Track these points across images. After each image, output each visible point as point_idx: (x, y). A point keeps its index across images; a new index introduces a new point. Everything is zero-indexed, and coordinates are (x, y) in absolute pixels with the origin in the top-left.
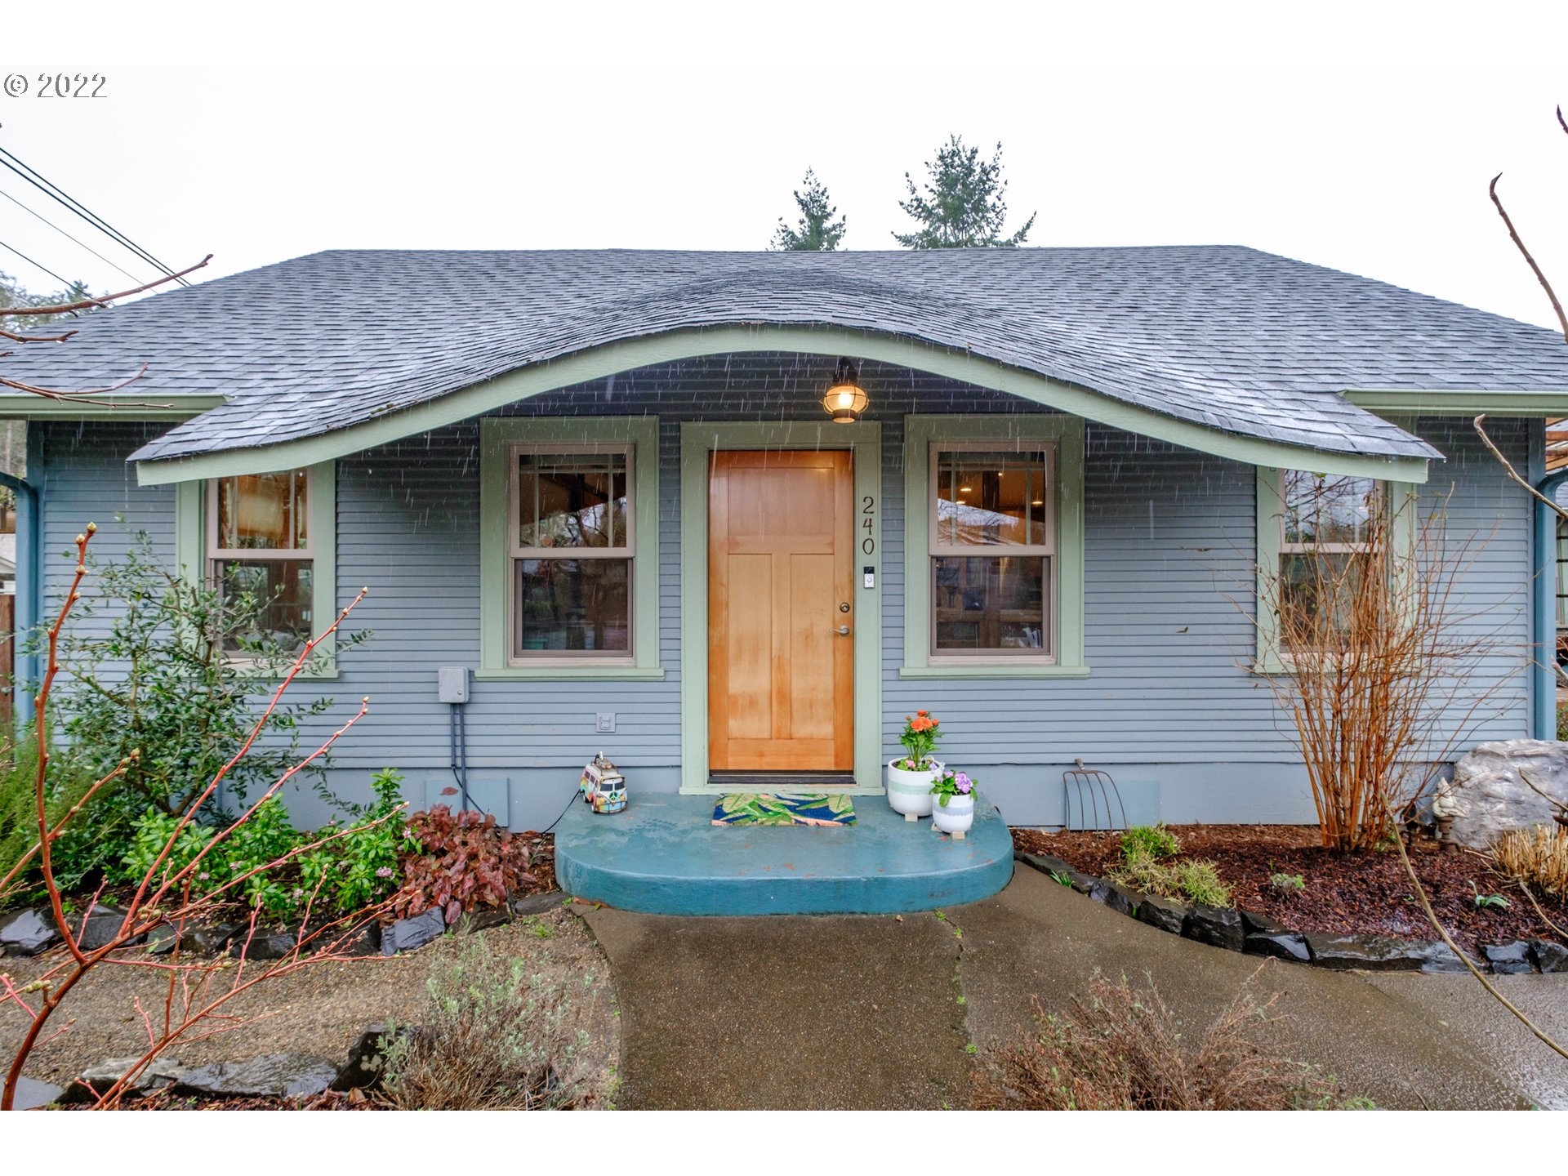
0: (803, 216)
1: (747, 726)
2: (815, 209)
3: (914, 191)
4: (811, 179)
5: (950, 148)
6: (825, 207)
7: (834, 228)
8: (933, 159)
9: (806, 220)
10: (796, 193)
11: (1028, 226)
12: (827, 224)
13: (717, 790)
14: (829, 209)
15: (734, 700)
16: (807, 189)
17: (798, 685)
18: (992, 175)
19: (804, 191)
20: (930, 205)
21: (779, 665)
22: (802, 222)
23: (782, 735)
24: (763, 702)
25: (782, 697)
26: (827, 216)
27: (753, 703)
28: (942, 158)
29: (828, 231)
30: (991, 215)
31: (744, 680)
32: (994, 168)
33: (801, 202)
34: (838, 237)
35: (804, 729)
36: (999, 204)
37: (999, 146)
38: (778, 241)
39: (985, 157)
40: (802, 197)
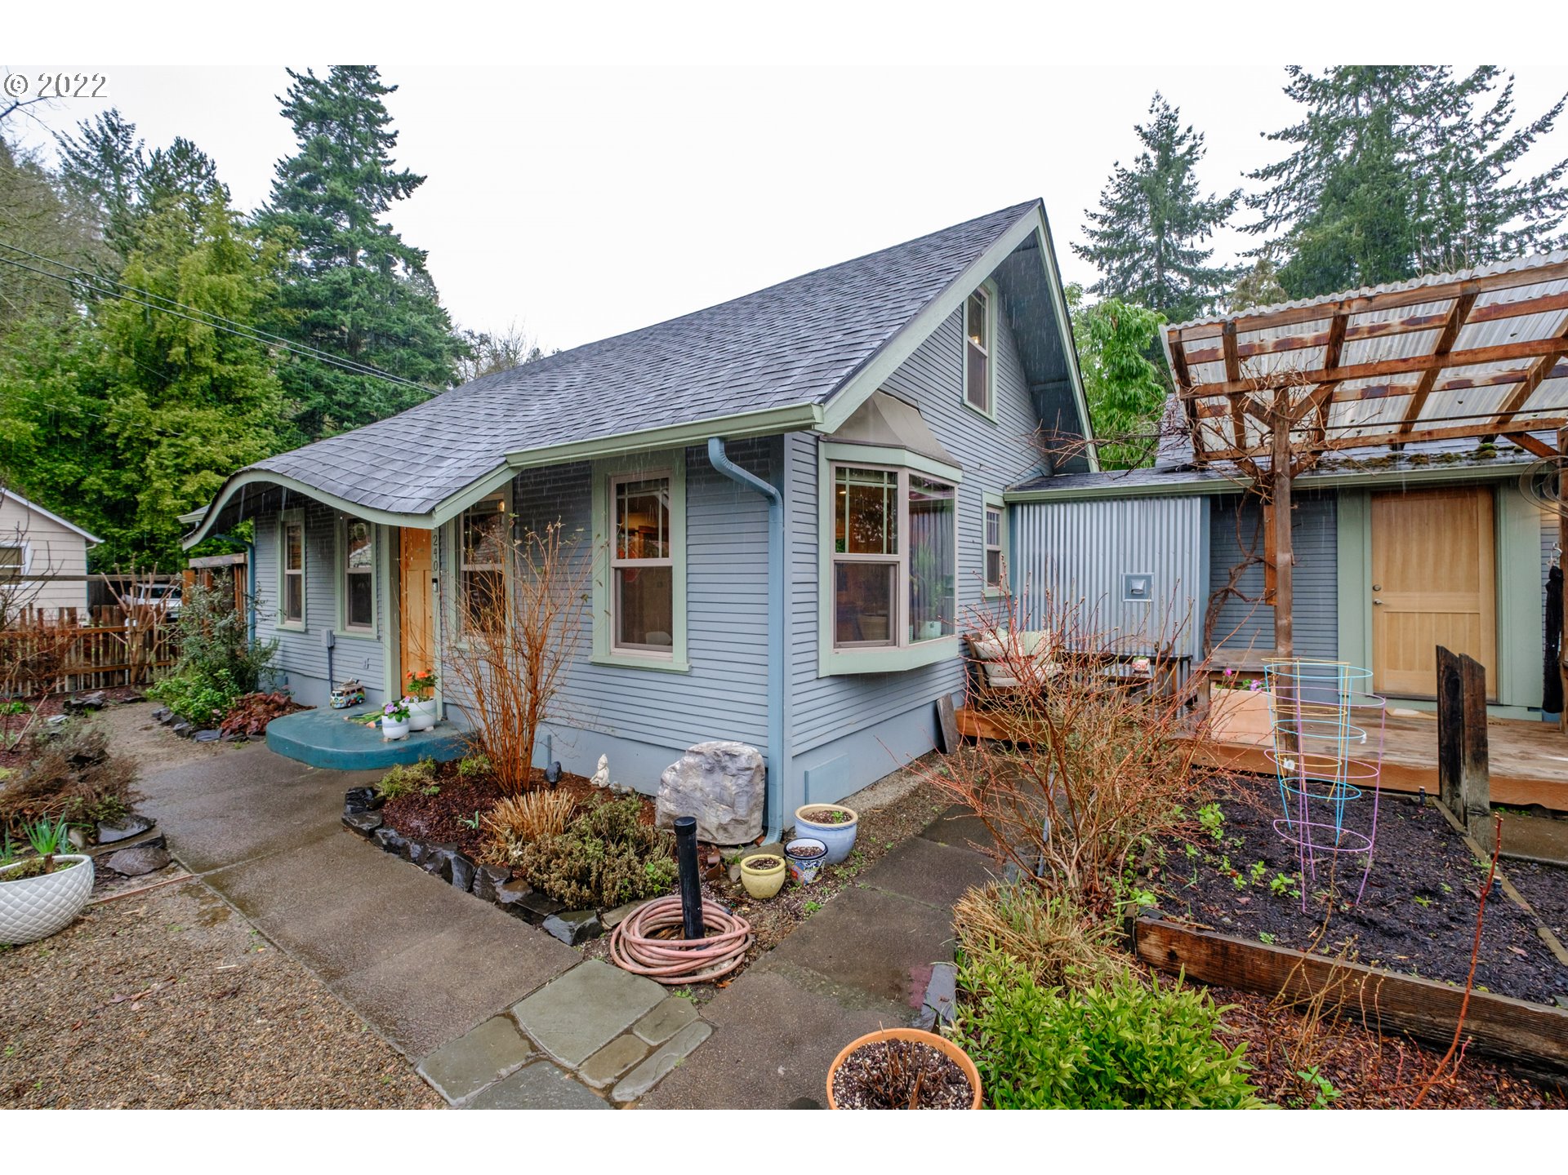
0: (1147, 150)
2: (1163, 136)
4: (1159, 105)
6: (1176, 131)
7: (1188, 152)
10: (1138, 128)
12: (1180, 150)
14: (1182, 132)
16: (1153, 119)
19: (1149, 122)
22: (1145, 158)
26: (1180, 141)
29: (1181, 157)
33: (1145, 136)
38: (1113, 189)
40: (1146, 129)
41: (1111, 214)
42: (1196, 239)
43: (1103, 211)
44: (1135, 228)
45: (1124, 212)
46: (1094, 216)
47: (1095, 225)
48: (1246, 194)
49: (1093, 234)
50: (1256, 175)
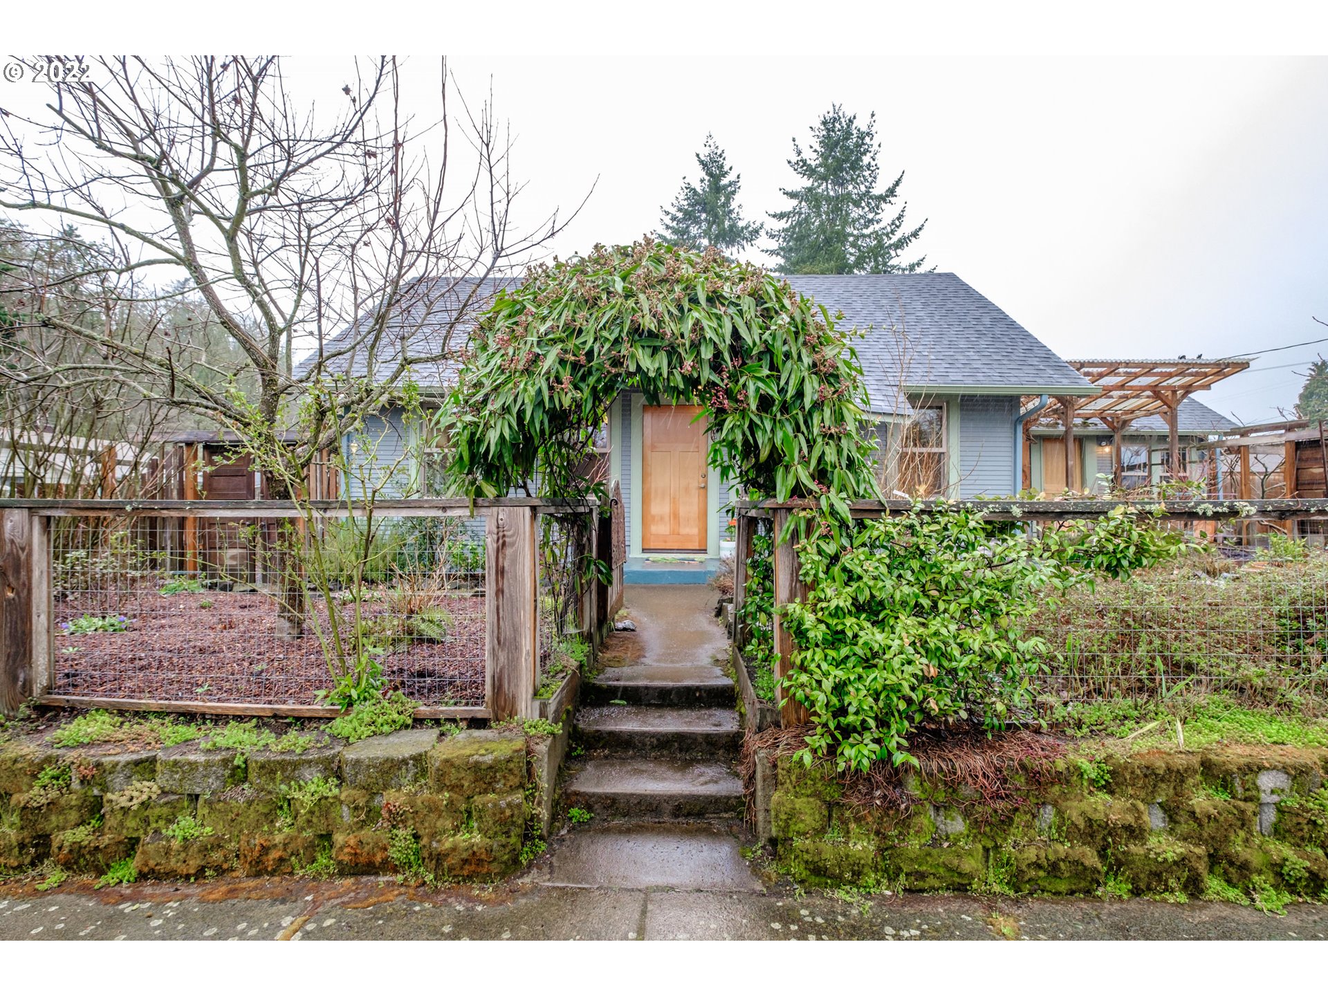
0: (703, 174)
1: (660, 529)
2: (714, 167)
3: (799, 153)
4: (711, 142)
5: (831, 115)
6: (722, 166)
7: (730, 184)
8: (817, 124)
9: (707, 178)
10: (698, 155)
11: (897, 183)
12: (724, 181)
13: (646, 556)
14: (726, 168)
15: (653, 517)
16: (707, 151)
17: (683, 511)
18: (867, 140)
19: (704, 153)
20: (813, 164)
21: (674, 501)
22: (702, 181)
23: (675, 533)
24: (667, 519)
25: (675, 516)
26: (724, 174)
27: (662, 518)
28: (824, 123)
29: (725, 187)
30: (867, 173)
31: (657, 508)
32: (868, 134)
33: (702, 162)
34: (734, 193)
35: (685, 530)
36: (873, 163)
37: (873, 115)
38: (682, 197)
39: (861, 124)
40: (703, 158)
41: (680, 215)
42: (735, 249)
43: (673, 211)
44: (694, 230)
45: (689, 216)
46: (667, 213)
47: (667, 220)
48: (767, 227)
49: (668, 227)
50: (774, 216)
